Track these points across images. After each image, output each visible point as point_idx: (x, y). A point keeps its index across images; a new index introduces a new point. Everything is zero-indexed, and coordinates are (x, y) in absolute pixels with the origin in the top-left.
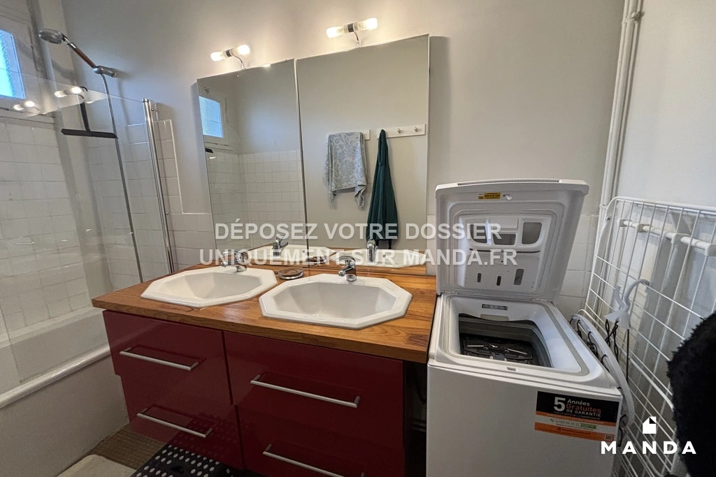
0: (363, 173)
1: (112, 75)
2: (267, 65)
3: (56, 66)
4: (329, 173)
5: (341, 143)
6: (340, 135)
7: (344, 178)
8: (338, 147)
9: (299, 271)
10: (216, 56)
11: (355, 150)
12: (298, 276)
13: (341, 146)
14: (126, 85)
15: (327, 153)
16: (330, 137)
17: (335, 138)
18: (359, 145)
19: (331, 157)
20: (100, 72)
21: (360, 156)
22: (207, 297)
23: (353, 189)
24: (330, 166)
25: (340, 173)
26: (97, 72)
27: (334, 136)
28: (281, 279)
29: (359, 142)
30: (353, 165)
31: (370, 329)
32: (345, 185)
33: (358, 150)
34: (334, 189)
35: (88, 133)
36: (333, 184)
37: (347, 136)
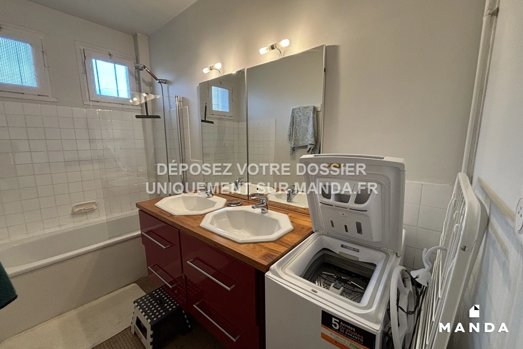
0: (313, 135)
1: (165, 83)
4: (290, 135)
5: (300, 114)
6: (299, 108)
7: (301, 138)
8: (298, 117)
9: (239, 201)
10: (206, 70)
11: (309, 119)
12: (238, 204)
13: (300, 116)
14: (171, 87)
15: (290, 121)
16: (293, 110)
17: (296, 111)
18: (312, 115)
19: (293, 123)
20: (160, 82)
21: (312, 123)
23: (306, 147)
24: (292, 130)
25: (298, 135)
26: (159, 82)
27: (296, 109)
28: (228, 205)
29: (312, 113)
30: (307, 130)
32: (301, 144)
33: (311, 119)
34: (293, 146)
35: (148, 116)
36: (293, 142)
37: (304, 109)
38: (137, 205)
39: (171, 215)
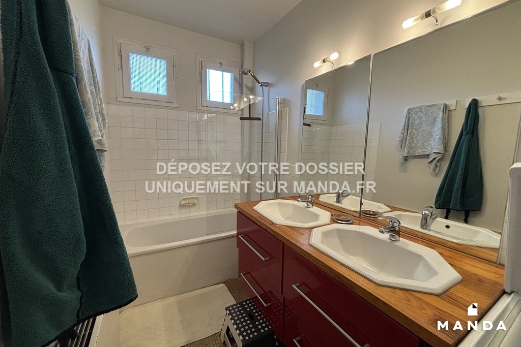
0: (440, 142)
1: (266, 86)
2: (351, 63)
3: (246, 86)
4: (403, 142)
5: (420, 114)
6: (420, 108)
7: (420, 144)
8: (416, 118)
9: (349, 218)
10: (317, 64)
11: (435, 120)
12: (348, 222)
13: (420, 118)
14: (272, 90)
15: (403, 124)
16: (409, 110)
17: (414, 111)
18: (441, 115)
19: (407, 127)
20: (261, 86)
21: (440, 126)
22: (287, 219)
23: (428, 156)
24: (405, 134)
25: (415, 141)
26: (260, 86)
27: (414, 108)
28: (334, 221)
29: (441, 113)
30: (430, 134)
31: (392, 290)
32: (419, 152)
33: (439, 121)
34: (405, 154)
35: (250, 119)
36: (406, 150)
37: (428, 108)
38: (236, 206)
39: (272, 223)
